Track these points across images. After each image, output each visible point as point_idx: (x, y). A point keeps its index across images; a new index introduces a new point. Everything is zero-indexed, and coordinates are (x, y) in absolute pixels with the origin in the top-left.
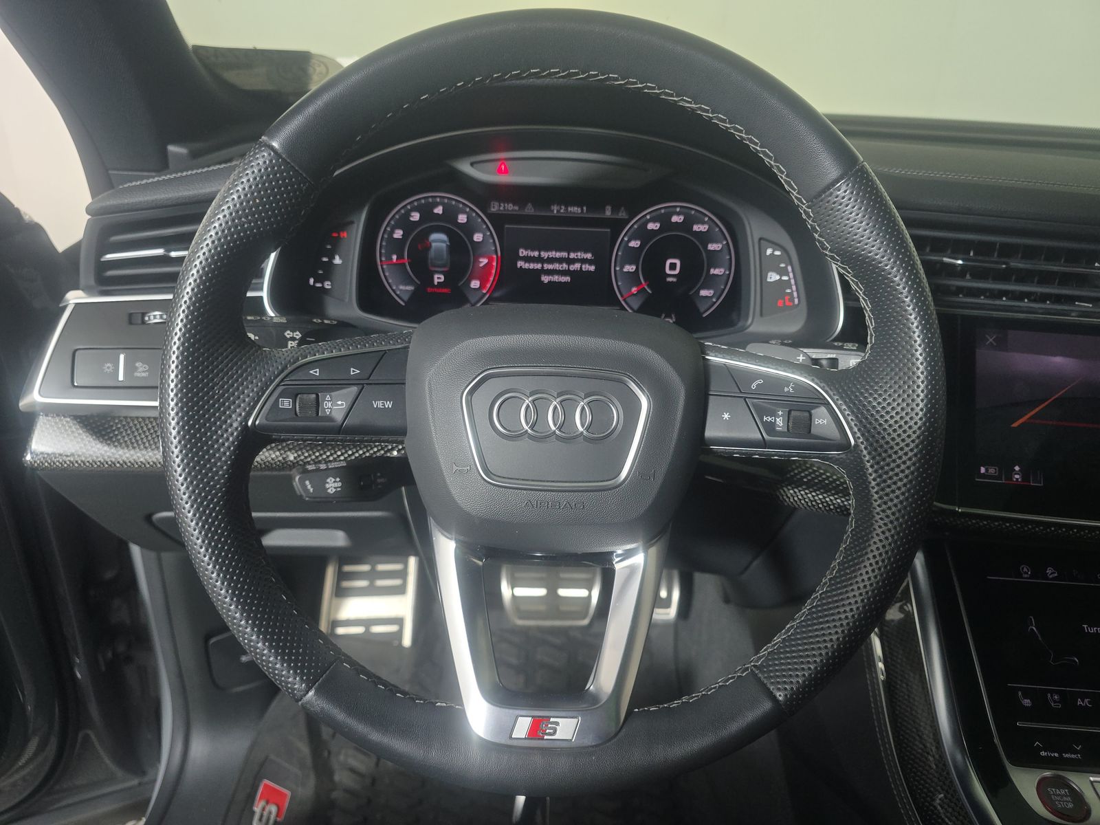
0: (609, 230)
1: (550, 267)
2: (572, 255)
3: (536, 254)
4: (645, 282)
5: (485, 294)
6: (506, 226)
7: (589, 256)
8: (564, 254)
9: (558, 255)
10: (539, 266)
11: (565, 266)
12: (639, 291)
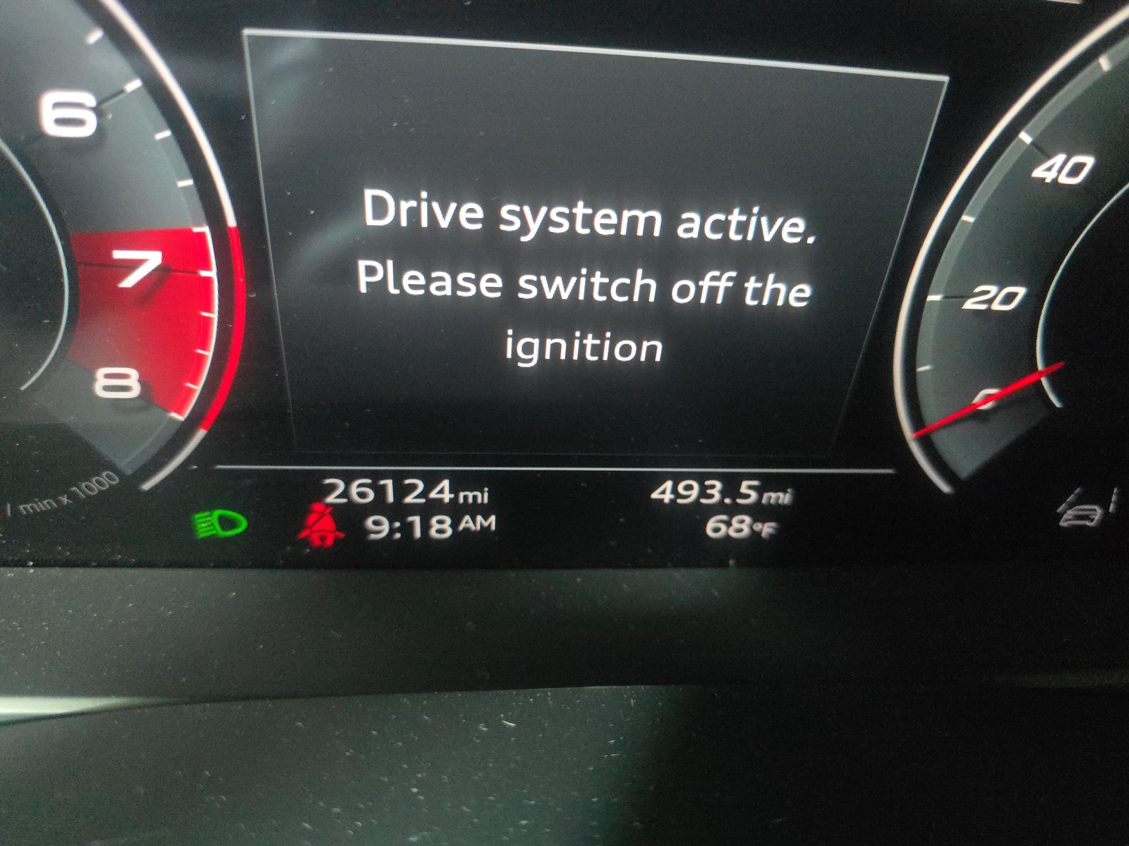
0: (945, 79)
1: (558, 288)
2: (692, 226)
3: (470, 215)
4: (1048, 360)
5: (183, 433)
6: (247, 32)
7: (793, 229)
8: (646, 219)
9: (606, 221)
10: (490, 284)
11: (644, 283)
12: (1003, 404)
